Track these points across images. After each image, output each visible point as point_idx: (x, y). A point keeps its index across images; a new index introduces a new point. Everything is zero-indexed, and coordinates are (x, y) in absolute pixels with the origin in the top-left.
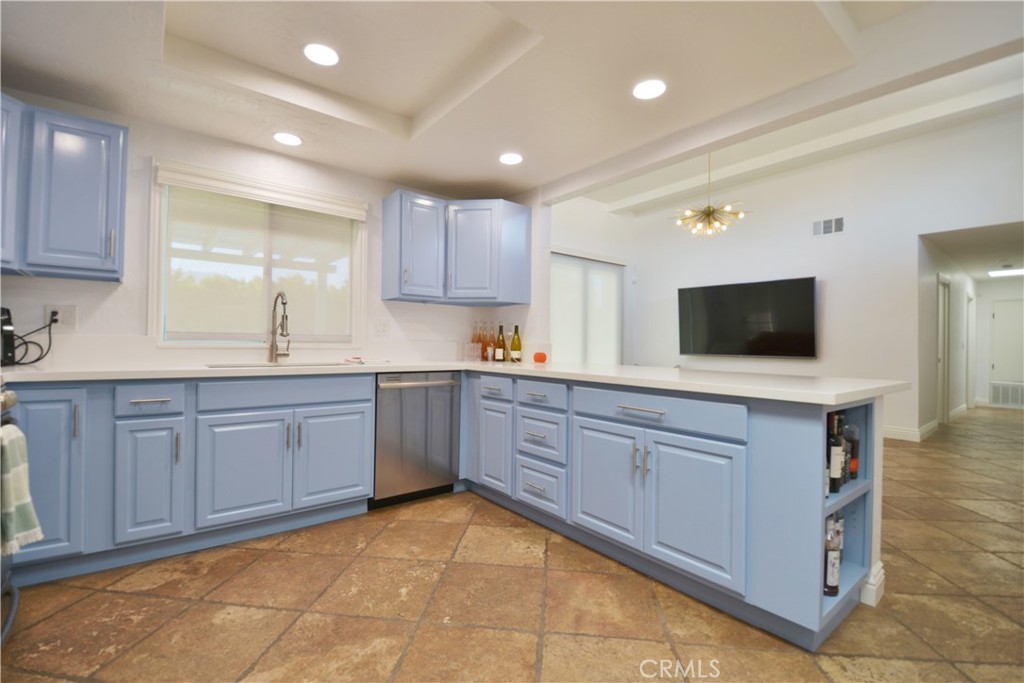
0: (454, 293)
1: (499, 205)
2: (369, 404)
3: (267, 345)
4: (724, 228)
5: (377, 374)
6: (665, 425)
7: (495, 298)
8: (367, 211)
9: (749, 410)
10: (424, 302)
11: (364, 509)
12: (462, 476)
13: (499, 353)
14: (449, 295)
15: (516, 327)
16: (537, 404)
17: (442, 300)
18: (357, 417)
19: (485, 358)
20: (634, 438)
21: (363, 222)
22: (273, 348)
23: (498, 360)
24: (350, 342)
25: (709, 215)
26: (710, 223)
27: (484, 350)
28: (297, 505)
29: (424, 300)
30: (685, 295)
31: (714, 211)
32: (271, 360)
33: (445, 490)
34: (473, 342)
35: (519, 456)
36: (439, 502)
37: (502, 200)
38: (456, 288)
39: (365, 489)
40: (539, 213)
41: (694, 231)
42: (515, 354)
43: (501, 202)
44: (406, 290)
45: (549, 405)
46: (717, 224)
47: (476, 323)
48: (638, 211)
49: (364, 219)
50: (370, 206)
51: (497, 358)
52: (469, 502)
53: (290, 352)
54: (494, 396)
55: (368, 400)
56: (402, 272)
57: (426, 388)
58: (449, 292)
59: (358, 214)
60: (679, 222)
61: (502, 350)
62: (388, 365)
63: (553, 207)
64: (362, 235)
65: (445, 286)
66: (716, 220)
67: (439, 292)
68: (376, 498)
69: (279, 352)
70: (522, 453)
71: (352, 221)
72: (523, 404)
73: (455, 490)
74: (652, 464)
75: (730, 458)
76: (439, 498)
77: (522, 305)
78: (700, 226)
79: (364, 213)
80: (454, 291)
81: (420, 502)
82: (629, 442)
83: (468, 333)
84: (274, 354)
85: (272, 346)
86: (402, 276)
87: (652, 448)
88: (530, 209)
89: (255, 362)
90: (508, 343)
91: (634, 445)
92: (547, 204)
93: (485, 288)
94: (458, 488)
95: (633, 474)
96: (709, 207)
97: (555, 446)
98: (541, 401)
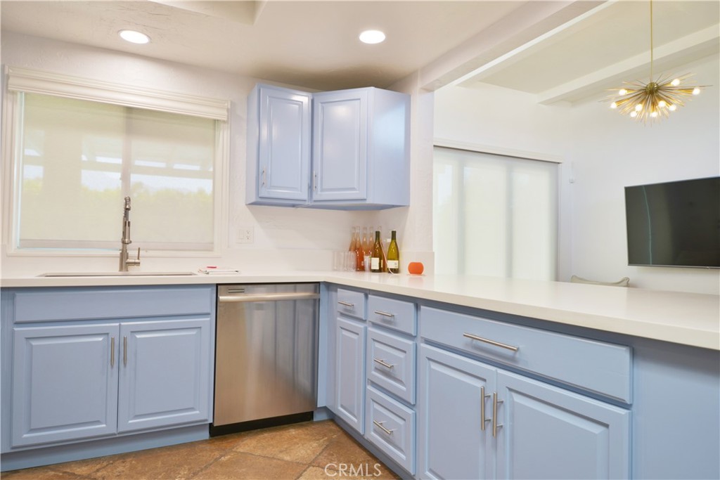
0: (319, 195)
1: (369, 94)
2: (208, 319)
3: (118, 253)
4: (673, 108)
5: (217, 285)
6: (521, 366)
7: (365, 200)
8: (228, 110)
9: (634, 354)
10: (293, 206)
11: (205, 435)
12: (320, 404)
13: (375, 263)
14: (316, 197)
15: (394, 234)
16: (386, 325)
17: (307, 203)
18: (193, 332)
19: (360, 268)
20: (485, 380)
21: (224, 122)
22: (124, 255)
23: (374, 271)
24: (211, 250)
25: (652, 94)
26: (654, 104)
27: (360, 259)
28: (123, 428)
29: (294, 205)
30: (634, 195)
31: (659, 88)
32: (121, 269)
33: (302, 418)
34: (350, 250)
35: (369, 388)
36: (293, 432)
37: (372, 88)
38: (322, 190)
39: (203, 413)
40: (418, 99)
41: (633, 114)
42: (391, 264)
43: (371, 91)
44: (264, 193)
45: (396, 328)
46: (662, 104)
47: (354, 228)
48: (574, 99)
49: (225, 119)
50: (232, 104)
51: (373, 268)
52: (325, 436)
53: (141, 260)
54: (348, 314)
55: (207, 314)
56: (259, 173)
57: (295, 301)
58: (314, 194)
59: (221, 114)
60: (614, 106)
61: (378, 259)
62: (237, 275)
63: (436, 92)
64: (224, 135)
65: (311, 187)
66: (661, 99)
67: (303, 194)
68: (215, 425)
69: (129, 260)
70: (374, 384)
71: (215, 120)
72: (375, 325)
73: (315, 420)
74: (504, 420)
75: (607, 426)
76: (294, 427)
77: (399, 207)
78: (639, 107)
79: (225, 112)
80: (319, 193)
81: (271, 431)
82: (479, 384)
83: (347, 240)
84: (125, 262)
85: (122, 254)
86: (260, 177)
87: (504, 396)
88: (410, 96)
89: (105, 270)
90: (385, 250)
91: (483, 390)
92: (429, 90)
93: (353, 189)
94: (318, 417)
95: (484, 428)
96: (651, 84)
97: (403, 380)
98: (390, 322)
